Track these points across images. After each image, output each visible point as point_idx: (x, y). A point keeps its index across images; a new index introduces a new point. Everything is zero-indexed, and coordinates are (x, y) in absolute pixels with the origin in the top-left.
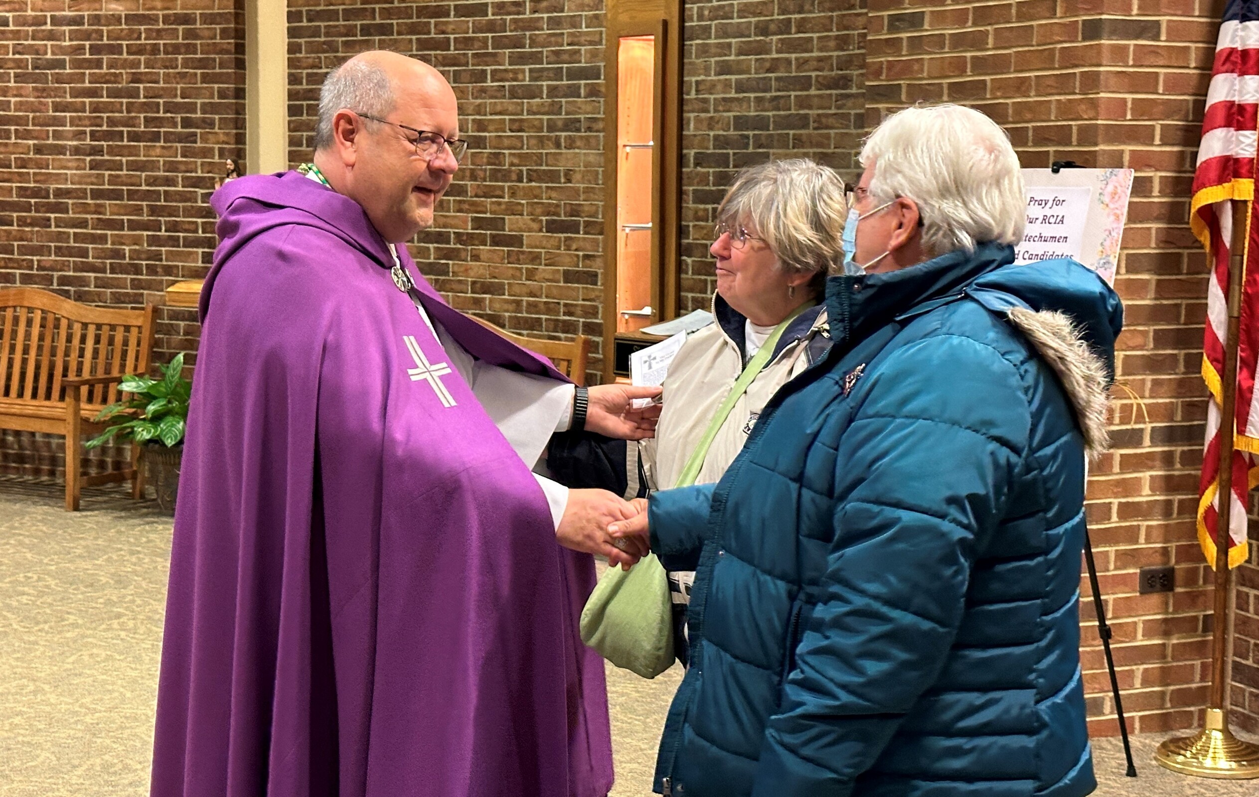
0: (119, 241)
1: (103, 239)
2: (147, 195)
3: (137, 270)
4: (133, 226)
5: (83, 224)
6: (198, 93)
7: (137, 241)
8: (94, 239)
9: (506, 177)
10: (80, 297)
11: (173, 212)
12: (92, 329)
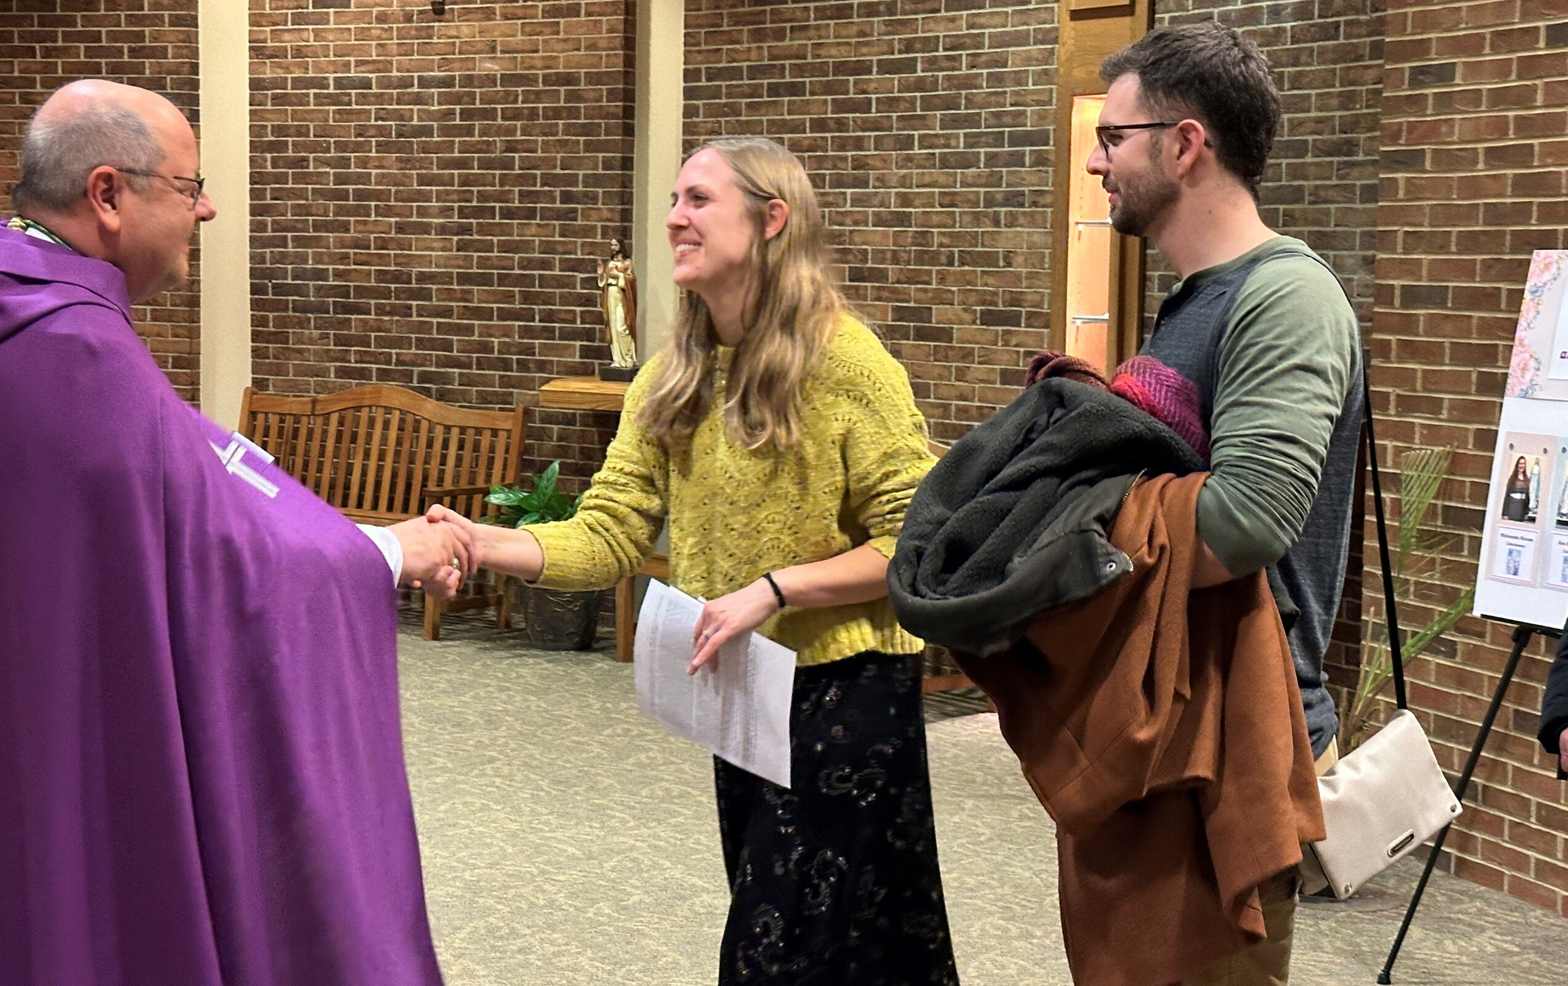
0: (487, 332)
1: (469, 330)
2: (520, 280)
3: (506, 365)
4: (504, 315)
5: (447, 312)
6: (579, 163)
7: (507, 332)
8: (460, 330)
9: (934, 259)
10: (442, 396)
11: (548, 299)
12: (455, 432)
